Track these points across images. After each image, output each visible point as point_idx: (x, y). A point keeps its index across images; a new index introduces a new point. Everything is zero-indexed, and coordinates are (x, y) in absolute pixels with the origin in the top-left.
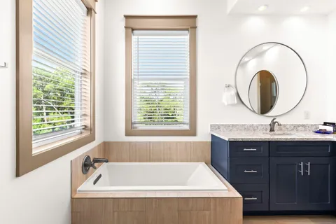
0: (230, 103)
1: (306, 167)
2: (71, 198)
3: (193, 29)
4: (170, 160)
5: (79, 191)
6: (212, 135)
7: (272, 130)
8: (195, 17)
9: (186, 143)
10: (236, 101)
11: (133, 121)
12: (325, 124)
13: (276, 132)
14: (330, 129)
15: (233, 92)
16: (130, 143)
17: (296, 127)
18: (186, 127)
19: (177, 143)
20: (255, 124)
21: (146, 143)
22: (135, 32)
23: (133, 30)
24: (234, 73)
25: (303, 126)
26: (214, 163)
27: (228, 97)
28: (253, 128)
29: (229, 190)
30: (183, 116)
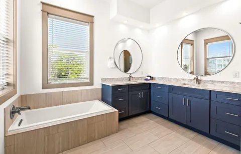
0: (111, 67)
1: (141, 94)
2: (5, 136)
3: (92, 23)
4: (78, 102)
5: (10, 131)
6: (102, 84)
7: (129, 80)
8: (93, 17)
9: (87, 90)
10: (114, 66)
11: (48, 78)
12: (148, 76)
13: (131, 81)
14: (149, 78)
15: (113, 61)
16: (46, 94)
17: (138, 78)
18: (88, 81)
19: (81, 90)
20: (123, 77)
21: (60, 92)
22: (50, 15)
23: (48, 14)
24: (113, 51)
25: (141, 77)
26: (104, 100)
27: (110, 64)
28: (122, 79)
29: (112, 109)
30: (86, 74)
